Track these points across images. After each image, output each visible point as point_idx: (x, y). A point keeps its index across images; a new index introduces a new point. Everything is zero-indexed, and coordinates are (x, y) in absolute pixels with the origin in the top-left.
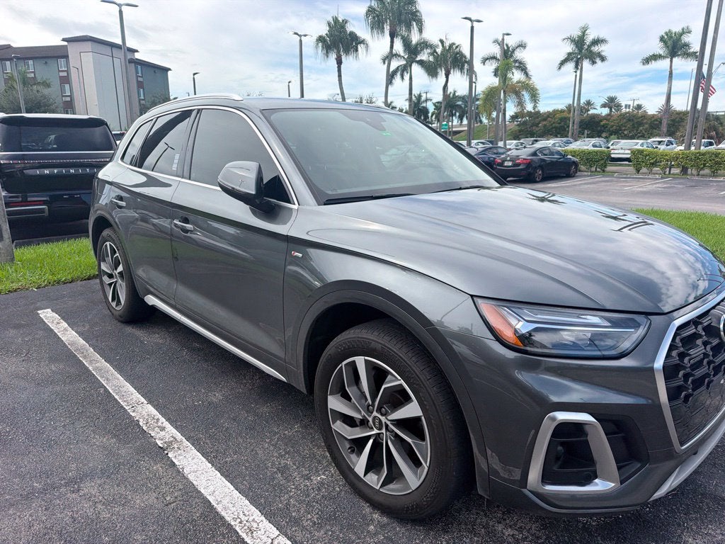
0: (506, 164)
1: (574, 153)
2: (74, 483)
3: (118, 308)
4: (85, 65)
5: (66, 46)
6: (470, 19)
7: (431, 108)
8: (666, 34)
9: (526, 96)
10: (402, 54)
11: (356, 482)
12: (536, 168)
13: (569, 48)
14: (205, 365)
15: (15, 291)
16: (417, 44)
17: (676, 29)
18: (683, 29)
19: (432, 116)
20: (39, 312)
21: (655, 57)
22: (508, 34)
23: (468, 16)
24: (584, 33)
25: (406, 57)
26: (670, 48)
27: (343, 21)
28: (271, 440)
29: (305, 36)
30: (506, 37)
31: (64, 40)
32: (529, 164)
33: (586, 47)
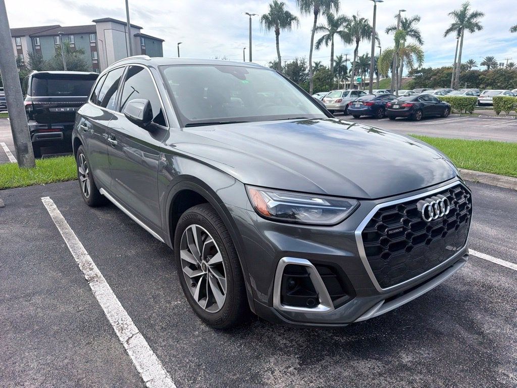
0: (395, 107)
1: (449, 100)
2: (28, 297)
3: (88, 197)
4: (108, 38)
5: (95, 25)
7: (349, 66)
9: (414, 57)
10: (327, 27)
11: (193, 304)
12: (417, 110)
13: (453, 20)
14: (132, 234)
15: (32, 185)
16: (338, 20)
19: (350, 72)
20: (42, 198)
22: (403, 11)
24: (465, 9)
25: (329, 29)
27: (281, 4)
28: (156, 279)
29: (254, 15)
30: (401, 12)
31: (94, 21)
32: (412, 107)
33: (466, 19)
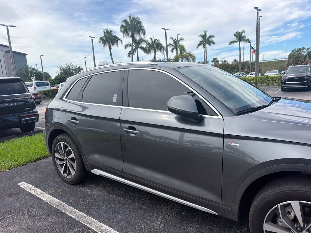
3: (68, 177)
6: (164, 29)
8: (236, 33)
13: (200, 39)
16: (139, 40)
17: (240, 31)
18: (242, 31)
20: (18, 184)
21: (233, 42)
22: (179, 35)
23: (164, 28)
24: (205, 33)
25: (135, 45)
26: (238, 38)
27: (110, 31)
29: (94, 38)
33: (207, 39)
